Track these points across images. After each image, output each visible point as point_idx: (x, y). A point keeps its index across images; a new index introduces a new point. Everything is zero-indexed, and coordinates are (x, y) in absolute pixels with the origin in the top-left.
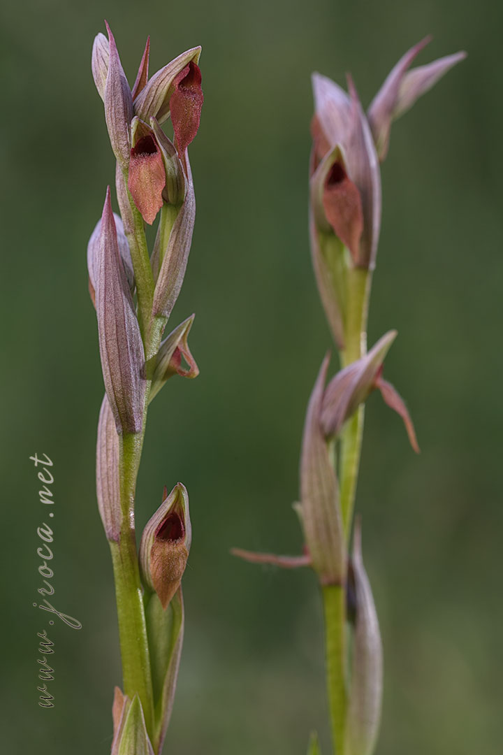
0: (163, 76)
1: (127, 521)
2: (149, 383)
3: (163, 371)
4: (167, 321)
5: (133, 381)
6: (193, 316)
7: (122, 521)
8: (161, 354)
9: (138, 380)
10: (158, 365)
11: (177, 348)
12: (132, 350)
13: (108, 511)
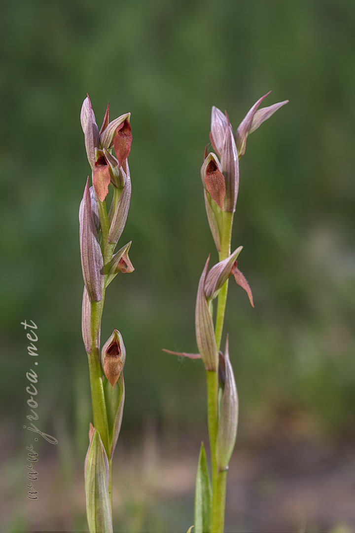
0: (112, 126)
1: (94, 344)
2: (106, 276)
3: (114, 270)
4: (116, 245)
5: (97, 276)
6: (131, 242)
7: (91, 344)
8: (113, 261)
9: (99, 275)
10: (111, 268)
11: (122, 258)
12: (96, 261)
13: (86, 338)
